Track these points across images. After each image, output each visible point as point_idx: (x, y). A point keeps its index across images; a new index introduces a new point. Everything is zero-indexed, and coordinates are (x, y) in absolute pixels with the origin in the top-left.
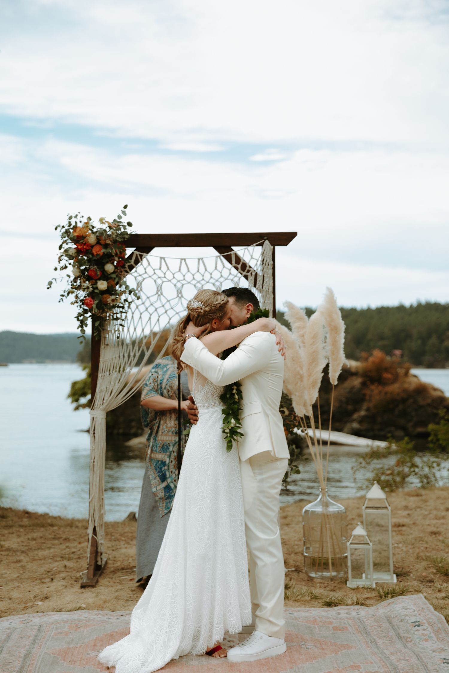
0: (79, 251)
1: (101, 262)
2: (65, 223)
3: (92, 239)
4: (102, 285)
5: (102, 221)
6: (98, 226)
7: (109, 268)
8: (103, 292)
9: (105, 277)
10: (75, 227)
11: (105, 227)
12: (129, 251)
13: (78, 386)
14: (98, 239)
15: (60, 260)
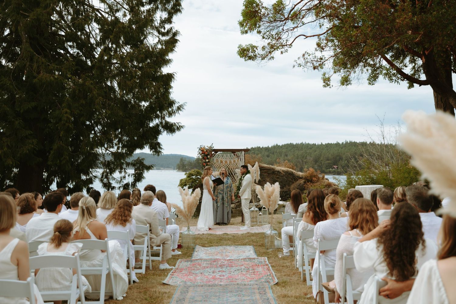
0: (202, 153)
1: (207, 156)
2: (199, 147)
3: (205, 151)
4: (207, 160)
5: (207, 147)
6: (207, 148)
7: (209, 157)
8: (207, 162)
9: (208, 159)
10: (201, 148)
11: (208, 148)
12: (213, 152)
13: (183, 181)
14: (206, 151)
15: (198, 154)
